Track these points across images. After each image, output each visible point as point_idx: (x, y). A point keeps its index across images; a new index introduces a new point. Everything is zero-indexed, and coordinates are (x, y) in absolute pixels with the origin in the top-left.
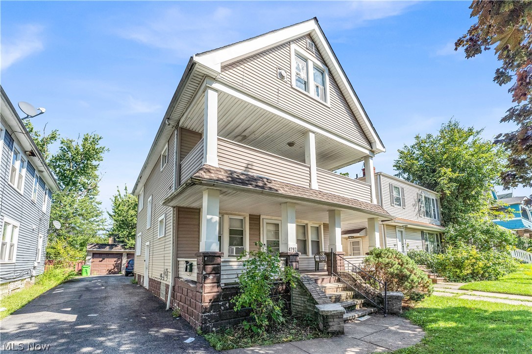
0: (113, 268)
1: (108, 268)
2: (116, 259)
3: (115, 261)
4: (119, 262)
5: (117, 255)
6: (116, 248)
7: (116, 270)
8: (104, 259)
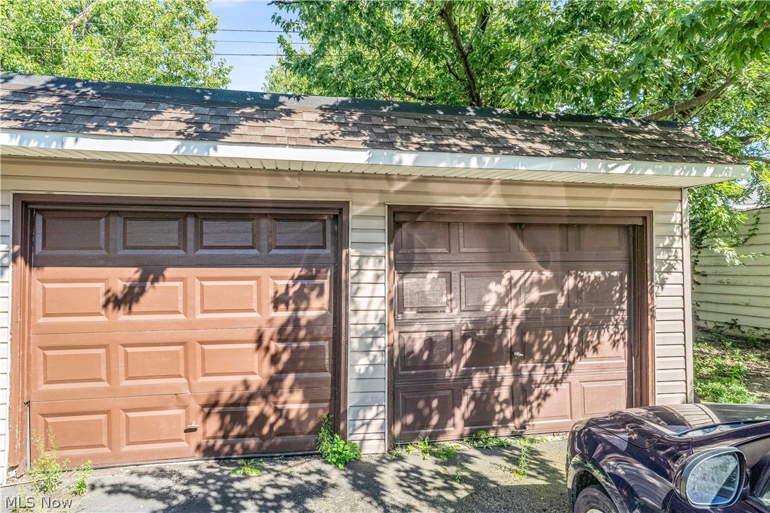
0: (257, 380)
1: (208, 384)
2: (281, 279)
3: (277, 302)
4: (317, 307)
5: (290, 232)
6: (275, 127)
7: (295, 404)
8: (152, 272)
